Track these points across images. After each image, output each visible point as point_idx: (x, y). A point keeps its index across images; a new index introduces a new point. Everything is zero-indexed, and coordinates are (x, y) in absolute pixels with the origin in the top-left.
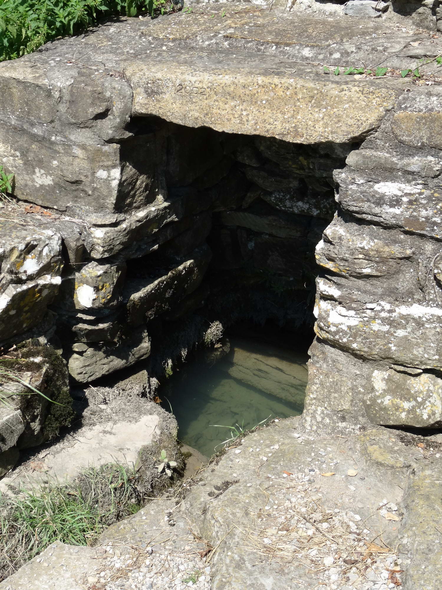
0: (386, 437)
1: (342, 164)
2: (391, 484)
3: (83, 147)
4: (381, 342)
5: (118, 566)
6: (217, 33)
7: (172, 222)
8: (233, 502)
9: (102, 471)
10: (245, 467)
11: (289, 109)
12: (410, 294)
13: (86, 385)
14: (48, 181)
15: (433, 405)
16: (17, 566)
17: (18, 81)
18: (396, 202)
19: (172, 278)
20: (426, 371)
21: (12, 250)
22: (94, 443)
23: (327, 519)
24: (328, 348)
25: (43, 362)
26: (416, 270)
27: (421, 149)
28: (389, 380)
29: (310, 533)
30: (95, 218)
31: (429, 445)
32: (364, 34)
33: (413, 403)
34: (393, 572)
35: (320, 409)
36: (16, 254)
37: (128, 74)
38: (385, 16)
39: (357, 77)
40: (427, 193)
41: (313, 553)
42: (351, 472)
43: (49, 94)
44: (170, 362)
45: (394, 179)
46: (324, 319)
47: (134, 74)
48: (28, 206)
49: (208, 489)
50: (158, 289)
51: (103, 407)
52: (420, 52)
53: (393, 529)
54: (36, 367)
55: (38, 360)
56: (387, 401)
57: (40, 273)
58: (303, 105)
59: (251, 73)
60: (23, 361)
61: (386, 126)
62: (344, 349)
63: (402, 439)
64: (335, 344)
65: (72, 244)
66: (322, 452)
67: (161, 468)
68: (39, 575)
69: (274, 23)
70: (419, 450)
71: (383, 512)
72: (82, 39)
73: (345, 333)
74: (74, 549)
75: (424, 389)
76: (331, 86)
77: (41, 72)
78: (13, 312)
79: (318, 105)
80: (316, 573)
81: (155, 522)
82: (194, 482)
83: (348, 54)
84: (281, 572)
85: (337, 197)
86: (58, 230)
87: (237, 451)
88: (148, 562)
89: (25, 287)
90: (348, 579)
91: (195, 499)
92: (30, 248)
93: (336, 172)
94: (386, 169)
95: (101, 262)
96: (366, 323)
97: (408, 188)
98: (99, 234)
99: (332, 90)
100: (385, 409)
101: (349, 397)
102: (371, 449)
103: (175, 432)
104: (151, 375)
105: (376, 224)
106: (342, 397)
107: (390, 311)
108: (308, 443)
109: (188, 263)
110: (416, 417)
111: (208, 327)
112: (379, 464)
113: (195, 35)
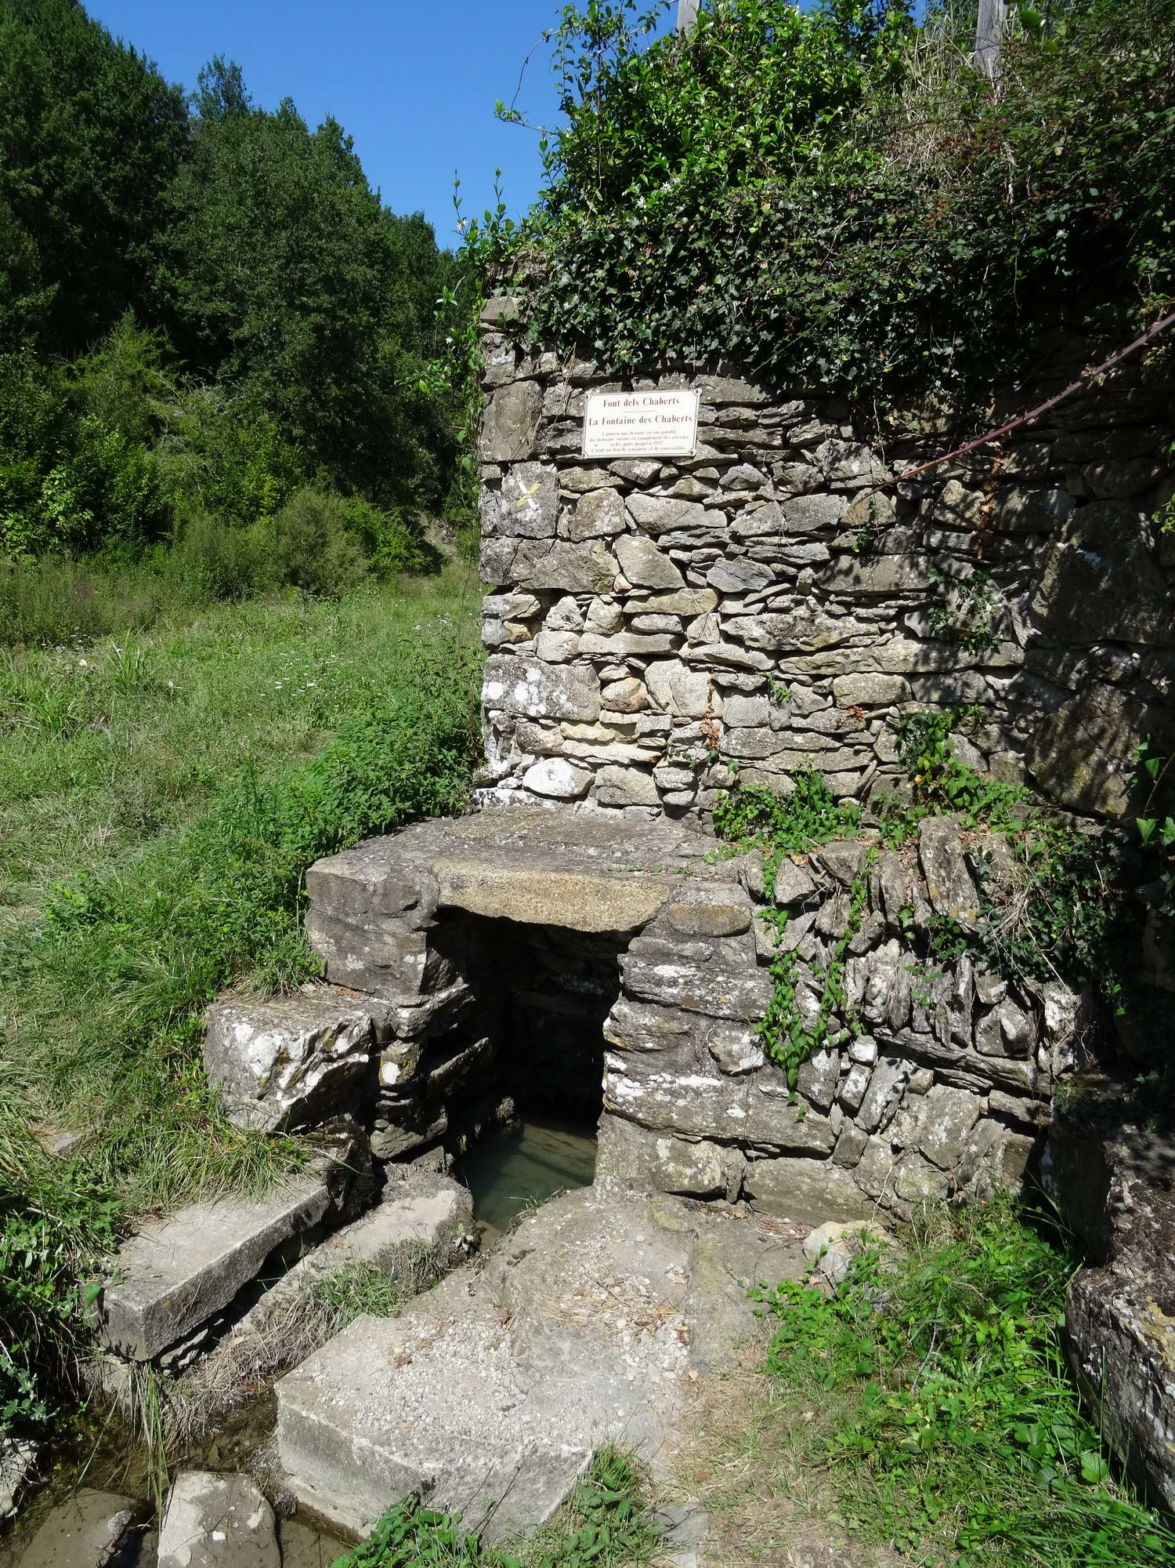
0: (670, 1204)
1: (625, 950)
2: (677, 1249)
3: (394, 935)
4: (664, 1111)
5: (422, 1336)
6: (513, 833)
7: (470, 1002)
8: (530, 1270)
9: (402, 1246)
10: (541, 1236)
11: (578, 901)
12: (689, 1066)
13: (386, 1162)
14: (359, 966)
15: (713, 1171)
16: (319, 1345)
17: (337, 877)
18: (673, 983)
19: (469, 1056)
20: (705, 1138)
21: (326, 1030)
22: (393, 1219)
23: (619, 1283)
24: (615, 1118)
25: (349, 1138)
26: (693, 1044)
27: (693, 937)
28: (672, 1148)
29: (603, 1297)
30: (401, 999)
31: (710, 1210)
32: (641, 835)
33: (695, 1169)
34: (681, 1332)
35: (609, 1178)
36: (329, 1033)
37: (435, 870)
38: (658, 820)
39: (636, 874)
40: (700, 974)
41: (607, 1316)
42: (640, 1238)
43: (364, 888)
44: (464, 1138)
45: (671, 963)
46: (612, 1090)
47: (441, 870)
48: (339, 989)
49: (507, 1258)
50: (456, 1065)
51: (402, 1183)
52: (689, 852)
53: (681, 1291)
54: (342, 1143)
55: (343, 1136)
56: (671, 1168)
57: (349, 1052)
58: (590, 899)
59: (544, 870)
60: (330, 1137)
61: (662, 916)
62: (631, 1119)
63: (686, 1205)
64: (622, 1115)
65: (381, 1024)
66: (612, 1220)
67: (458, 1242)
68: (346, 1348)
69: (562, 825)
70: (702, 1215)
71: (671, 1275)
72: (392, 838)
73: (631, 1104)
74: (380, 1321)
75: (704, 1155)
76: (614, 881)
77: (357, 868)
78: (322, 1090)
79: (604, 898)
80: (610, 1336)
81: (456, 1292)
82: (493, 1252)
83: (628, 853)
84: (578, 1335)
85: (621, 979)
86: (368, 1011)
87: (533, 1221)
88: (451, 1331)
89: (335, 1065)
90: (640, 1340)
91: (494, 1268)
92: (342, 1028)
93: (619, 956)
94: (663, 954)
95: (405, 1040)
96: (650, 1094)
97: (683, 971)
98: (405, 1014)
99: (616, 885)
100: (669, 1176)
101: (635, 1166)
102: (657, 1215)
103: (470, 1207)
104: (446, 1152)
105: (657, 1002)
106: (629, 1166)
107: (671, 1083)
108: (598, 1211)
109: (484, 1040)
110: (699, 1183)
111: (500, 1102)
112: (665, 1229)
113: (493, 835)
